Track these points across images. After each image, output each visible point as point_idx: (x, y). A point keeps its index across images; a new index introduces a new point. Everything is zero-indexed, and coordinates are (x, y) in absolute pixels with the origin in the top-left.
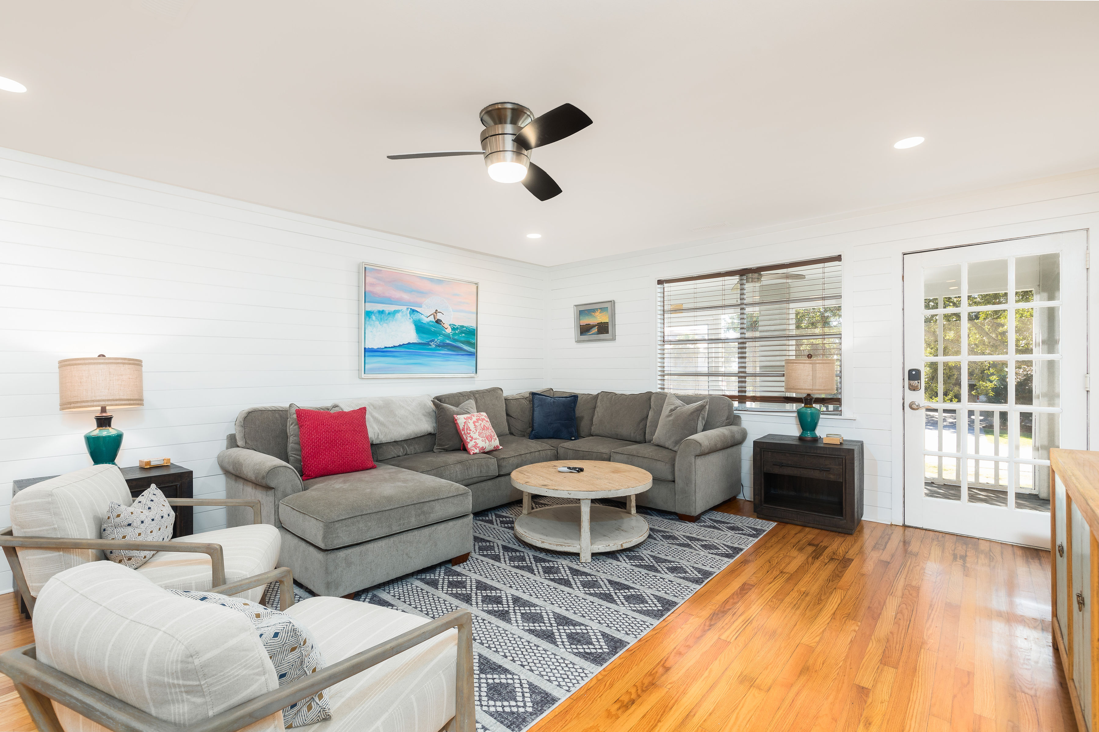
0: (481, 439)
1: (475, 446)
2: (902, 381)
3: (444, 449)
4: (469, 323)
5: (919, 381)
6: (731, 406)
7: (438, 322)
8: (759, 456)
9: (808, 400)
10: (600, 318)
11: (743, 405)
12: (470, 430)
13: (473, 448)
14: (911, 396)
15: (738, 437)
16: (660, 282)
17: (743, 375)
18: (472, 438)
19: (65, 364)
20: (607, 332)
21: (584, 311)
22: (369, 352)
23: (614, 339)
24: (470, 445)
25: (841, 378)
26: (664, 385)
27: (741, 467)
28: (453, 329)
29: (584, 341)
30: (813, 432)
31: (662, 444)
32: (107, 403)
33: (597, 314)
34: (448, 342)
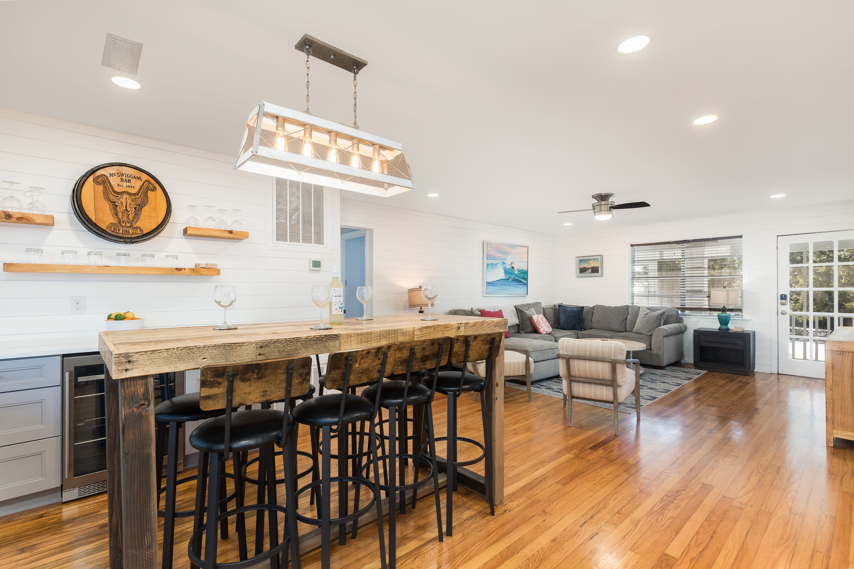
0: (546, 327)
1: (544, 330)
2: (776, 300)
3: (525, 332)
4: (525, 268)
5: (786, 300)
6: (678, 312)
7: (513, 268)
8: (697, 337)
9: (724, 310)
10: (593, 264)
11: (684, 312)
12: (540, 323)
13: (543, 331)
14: (782, 308)
15: (683, 328)
16: (632, 245)
17: (683, 296)
18: (542, 326)
19: (411, 291)
20: (598, 272)
21: (582, 260)
22: (488, 283)
23: (602, 275)
24: (541, 330)
25: (742, 298)
26: (633, 301)
27: (683, 345)
28: (518, 271)
29: (582, 277)
30: (727, 326)
31: (639, 332)
32: (422, 306)
33: (591, 262)
34: (516, 278)
